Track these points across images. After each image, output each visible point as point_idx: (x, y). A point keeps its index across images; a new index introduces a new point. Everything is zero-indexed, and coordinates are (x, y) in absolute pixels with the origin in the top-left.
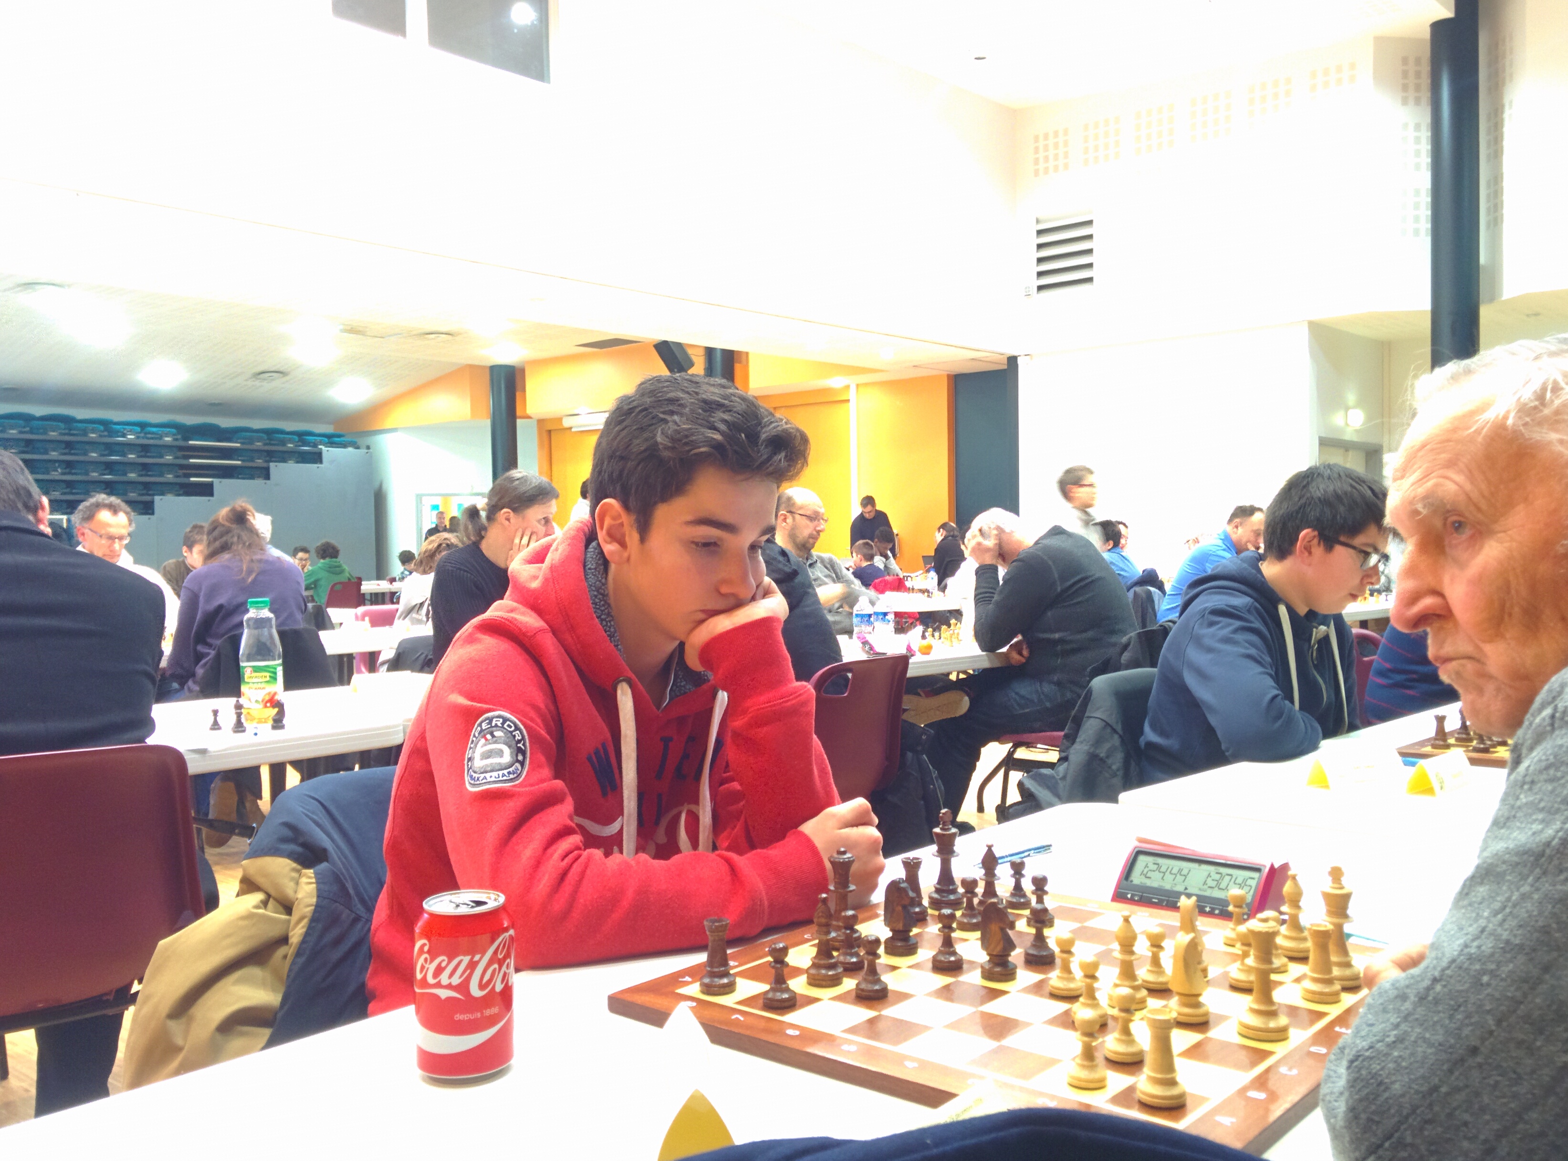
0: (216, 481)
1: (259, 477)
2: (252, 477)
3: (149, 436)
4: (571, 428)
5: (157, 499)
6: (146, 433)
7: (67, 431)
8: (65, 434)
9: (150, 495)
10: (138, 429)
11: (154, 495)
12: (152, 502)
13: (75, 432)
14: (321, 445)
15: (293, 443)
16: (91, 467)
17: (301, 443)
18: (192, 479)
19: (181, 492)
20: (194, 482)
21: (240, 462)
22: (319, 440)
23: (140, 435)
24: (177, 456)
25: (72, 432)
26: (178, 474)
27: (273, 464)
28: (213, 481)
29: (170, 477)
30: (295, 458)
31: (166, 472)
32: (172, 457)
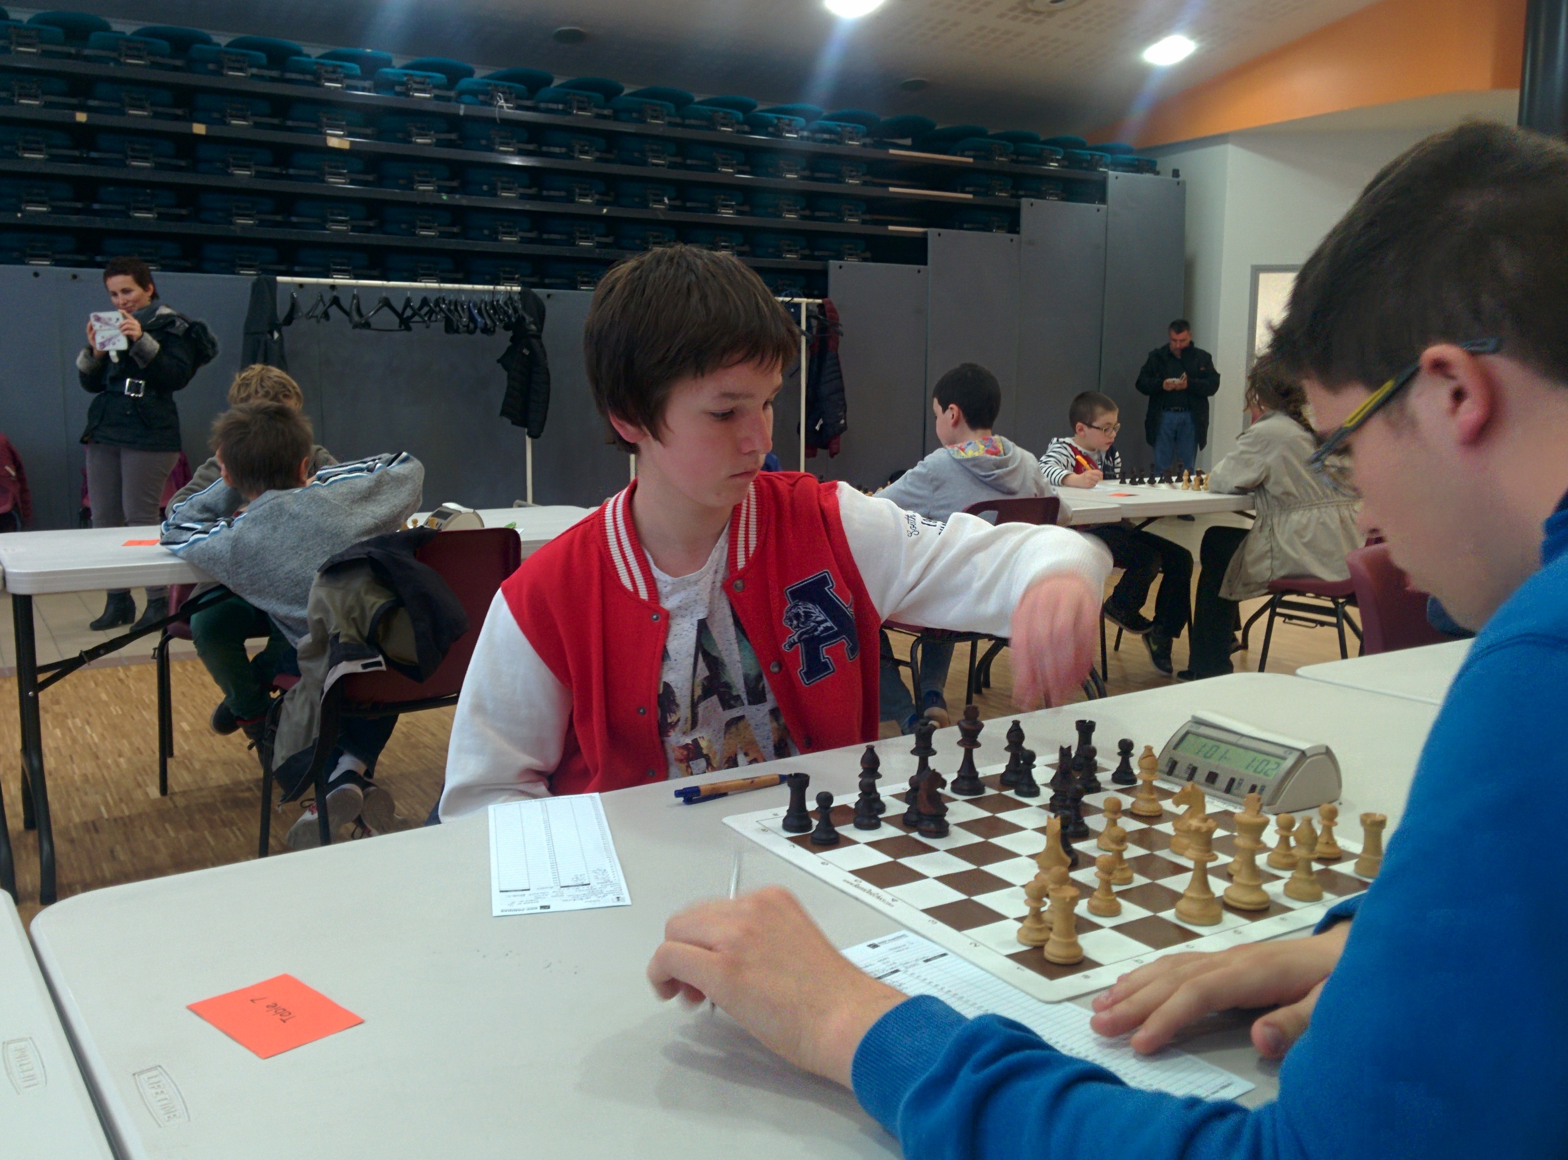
0: (932, 232)
1: (999, 228)
2: (986, 227)
3: (816, 136)
5: (833, 264)
6: (813, 132)
7: (678, 120)
8: (676, 125)
9: (819, 258)
11: (826, 259)
12: (824, 273)
13: (693, 122)
14: (1101, 167)
15: (1057, 161)
16: (722, 197)
17: (1071, 161)
18: (891, 228)
19: (868, 255)
20: (895, 234)
21: (970, 196)
22: (1097, 157)
23: (805, 134)
24: (868, 178)
25: (687, 122)
26: (867, 217)
27: (1025, 202)
28: (926, 233)
29: (853, 222)
30: (1059, 192)
31: (847, 212)
32: (858, 182)
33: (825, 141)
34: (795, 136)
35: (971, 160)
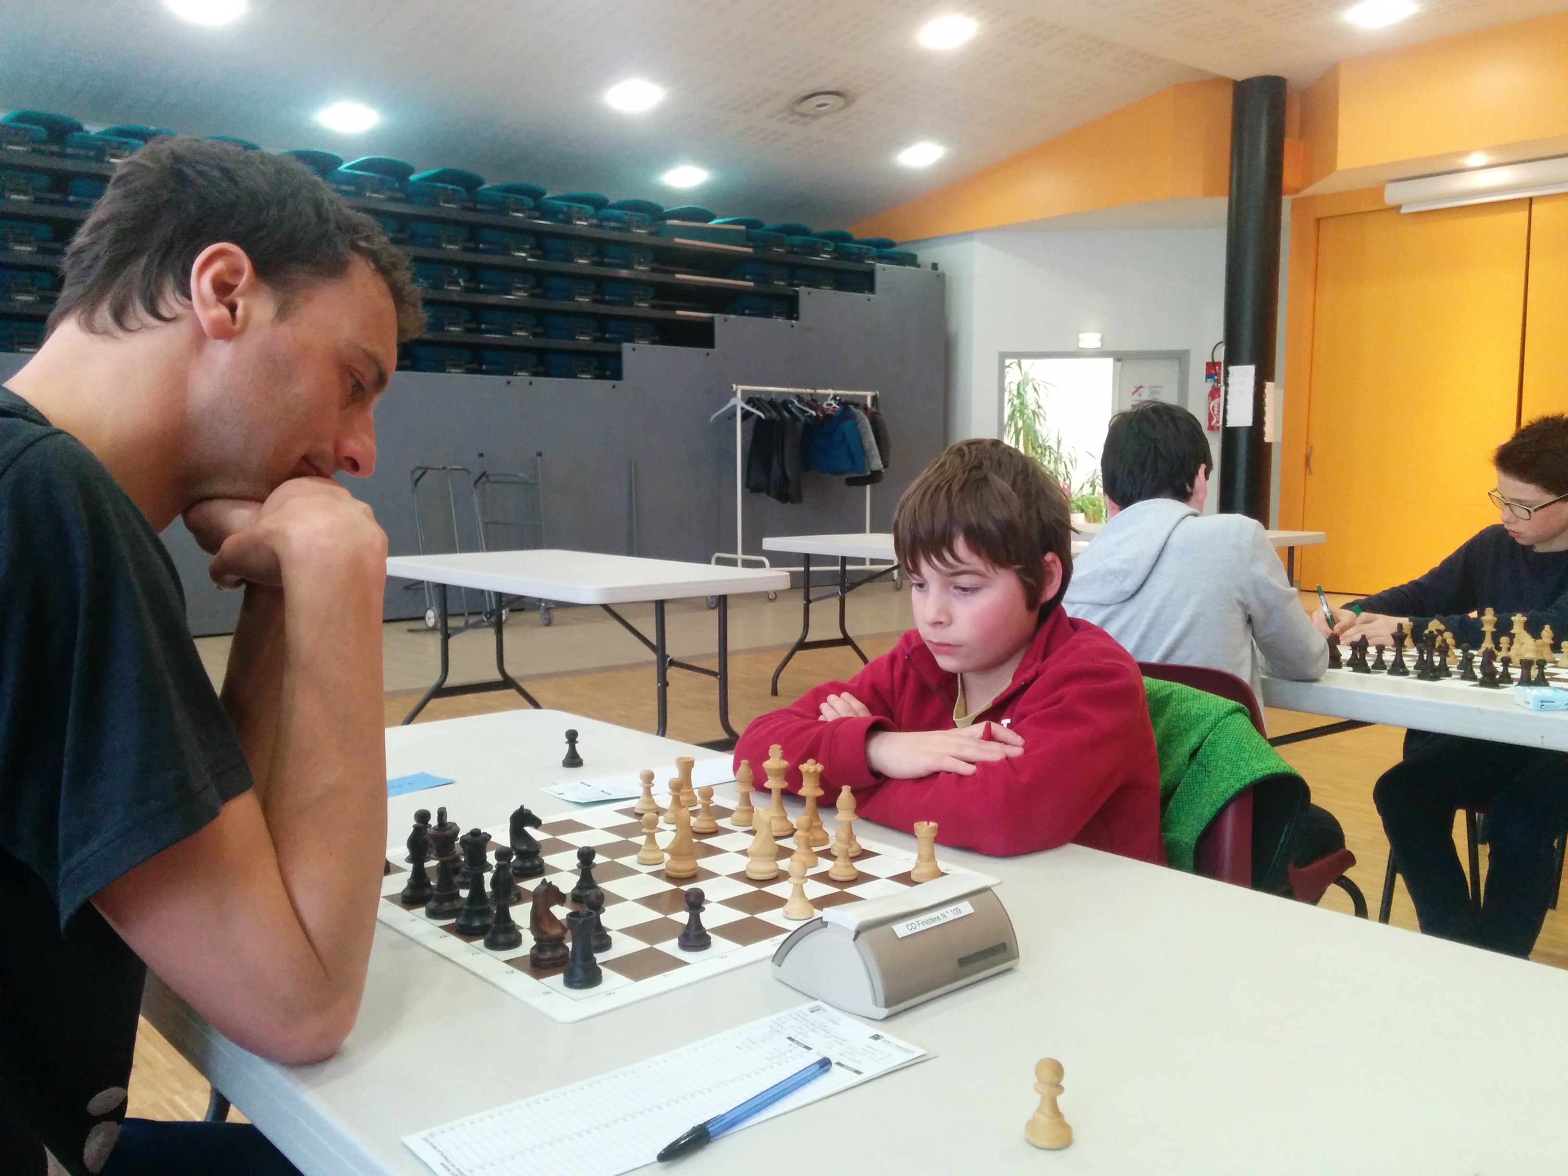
0: (716, 316)
1: (779, 314)
2: (767, 313)
3: (605, 223)
4: (1398, 208)
5: (626, 347)
6: (602, 220)
7: (470, 205)
8: (469, 209)
9: (609, 341)
10: (590, 209)
11: (619, 342)
12: (618, 355)
13: (484, 208)
14: (869, 259)
15: (828, 253)
16: (516, 280)
17: (840, 254)
18: (679, 313)
19: (657, 338)
20: (682, 318)
21: (752, 284)
22: (865, 250)
23: (594, 221)
24: (656, 265)
25: (479, 206)
26: (655, 302)
27: (802, 290)
28: (713, 318)
29: (643, 307)
30: (832, 281)
31: (637, 297)
32: (646, 268)
33: (614, 228)
34: (585, 223)
35: (750, 250)
